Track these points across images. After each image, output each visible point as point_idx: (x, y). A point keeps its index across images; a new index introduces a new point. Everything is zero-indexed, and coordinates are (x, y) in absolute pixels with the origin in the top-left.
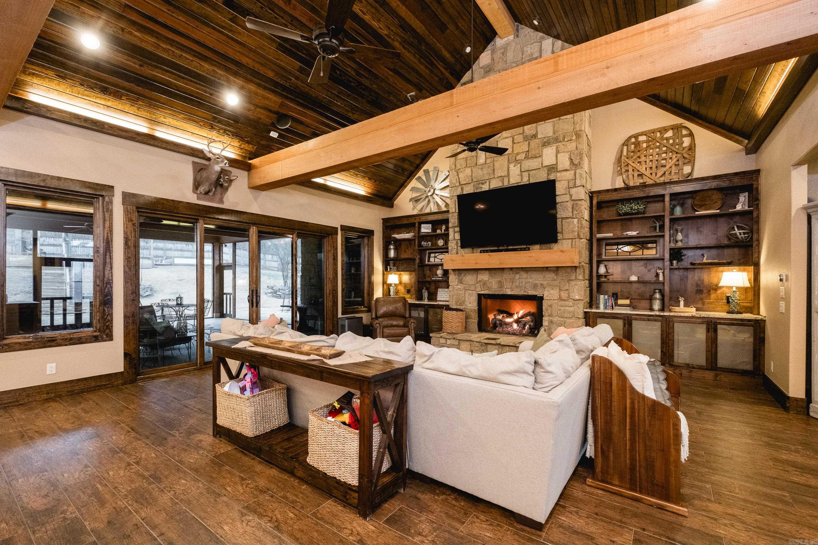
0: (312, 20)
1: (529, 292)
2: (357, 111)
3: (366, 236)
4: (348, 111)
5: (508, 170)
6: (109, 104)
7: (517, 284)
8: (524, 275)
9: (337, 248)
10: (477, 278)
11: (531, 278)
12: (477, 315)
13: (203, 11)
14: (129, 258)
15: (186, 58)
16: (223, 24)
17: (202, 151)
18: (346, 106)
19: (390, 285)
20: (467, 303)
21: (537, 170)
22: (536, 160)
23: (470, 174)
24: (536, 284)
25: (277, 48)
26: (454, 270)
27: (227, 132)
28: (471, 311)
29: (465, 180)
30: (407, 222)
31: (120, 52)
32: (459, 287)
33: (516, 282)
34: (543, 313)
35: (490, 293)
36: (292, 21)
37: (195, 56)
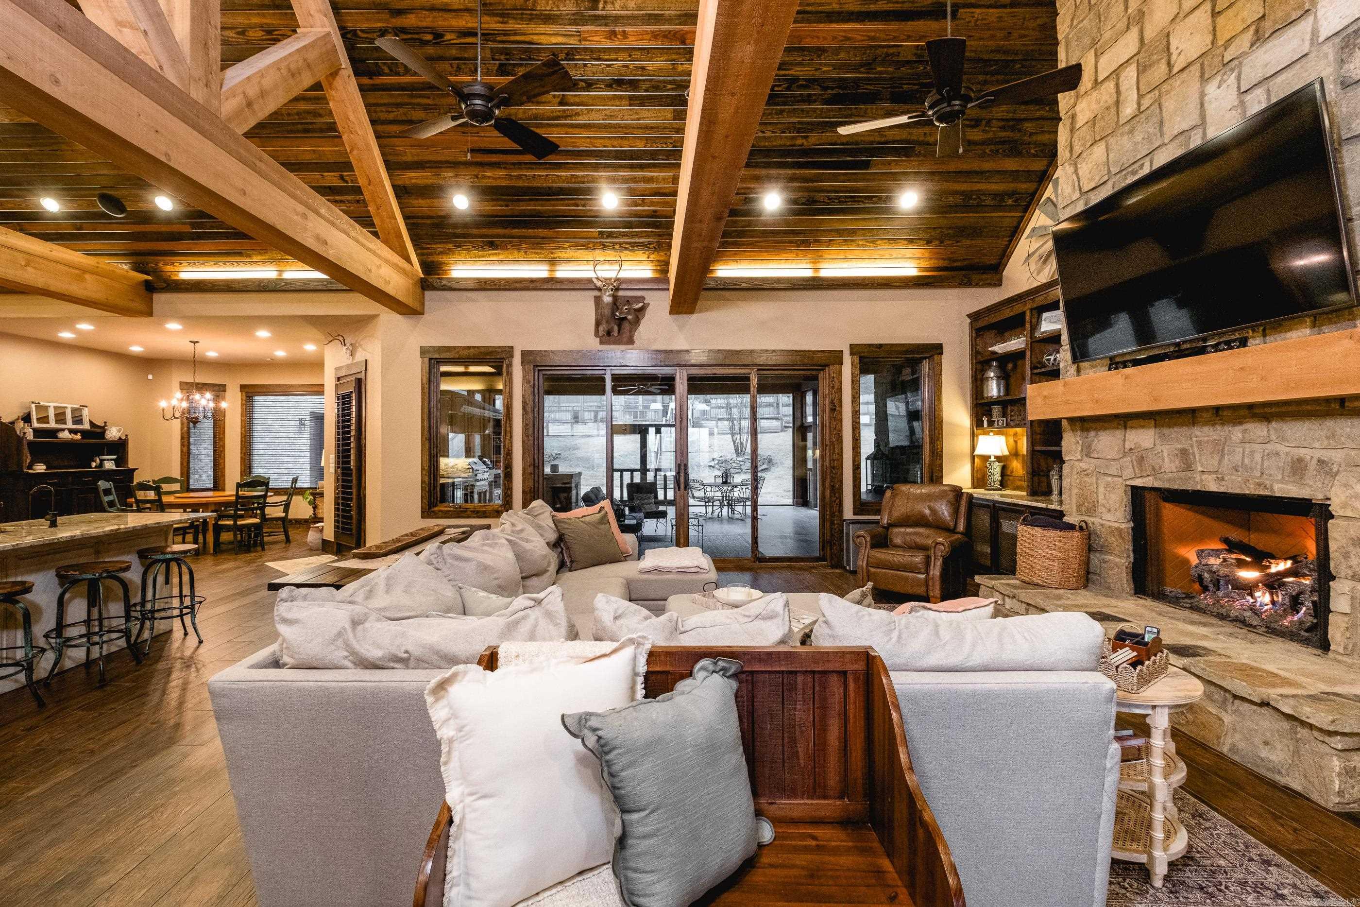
0: (658, 35)
1: (1276, 487)
2: (811, 130)
3: (925, 358)
4: (793, 138)
5: (1202, 105)
6: (501, 257)
7: (1238, 458)
8: (1257, 430)
9: (840, 390)
10: (1124, 440)
11: (1283, 439)
12: (1129, 546)
13: (530, 113)
14: (527, 425)
15: (539, 176)
16: (555, 114)
17: (590, 281)
18: (784, 132)
19: (986, 458)
20: (1101, 509)
21: (1297, 66)
22: (1291, 32)
23: (1105, 159)
24: (1300, 460)
25: (630, 105)
26: (1071, 420)
27: (624, 245)
28: (1112, 532)
29: (1091, 180)
30: (1012, 314)
31: (487, 200)
32: (1083, 465)
33: (1232, 453)
34: (1332, 565)
35: (1157, 484)
36: (630, 56)
37: (547, 169)
